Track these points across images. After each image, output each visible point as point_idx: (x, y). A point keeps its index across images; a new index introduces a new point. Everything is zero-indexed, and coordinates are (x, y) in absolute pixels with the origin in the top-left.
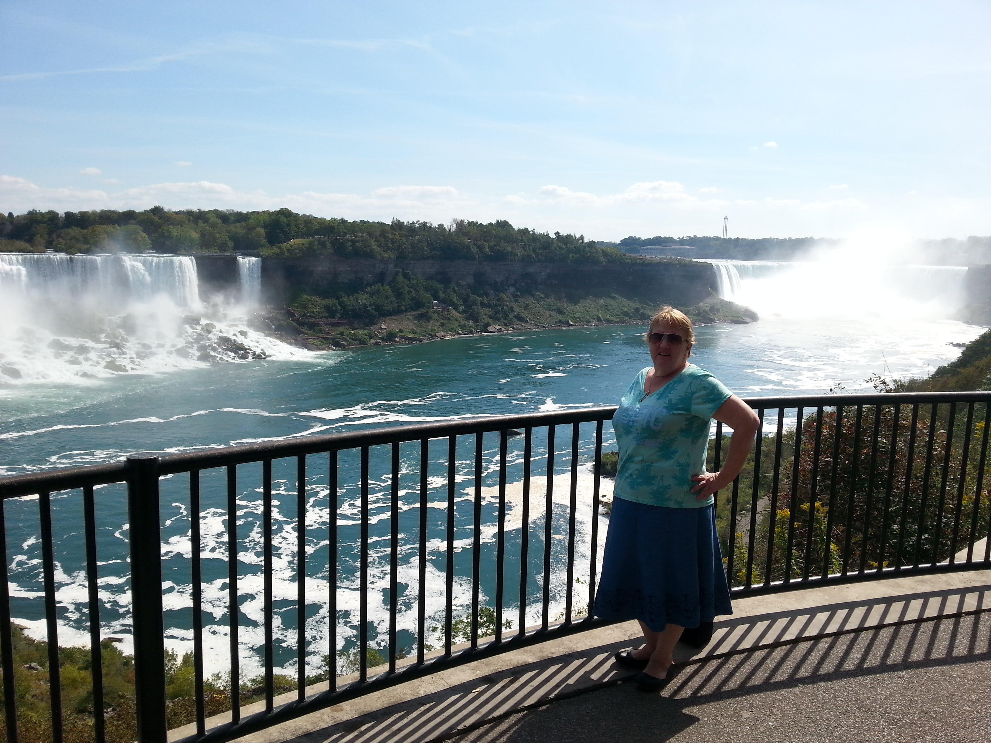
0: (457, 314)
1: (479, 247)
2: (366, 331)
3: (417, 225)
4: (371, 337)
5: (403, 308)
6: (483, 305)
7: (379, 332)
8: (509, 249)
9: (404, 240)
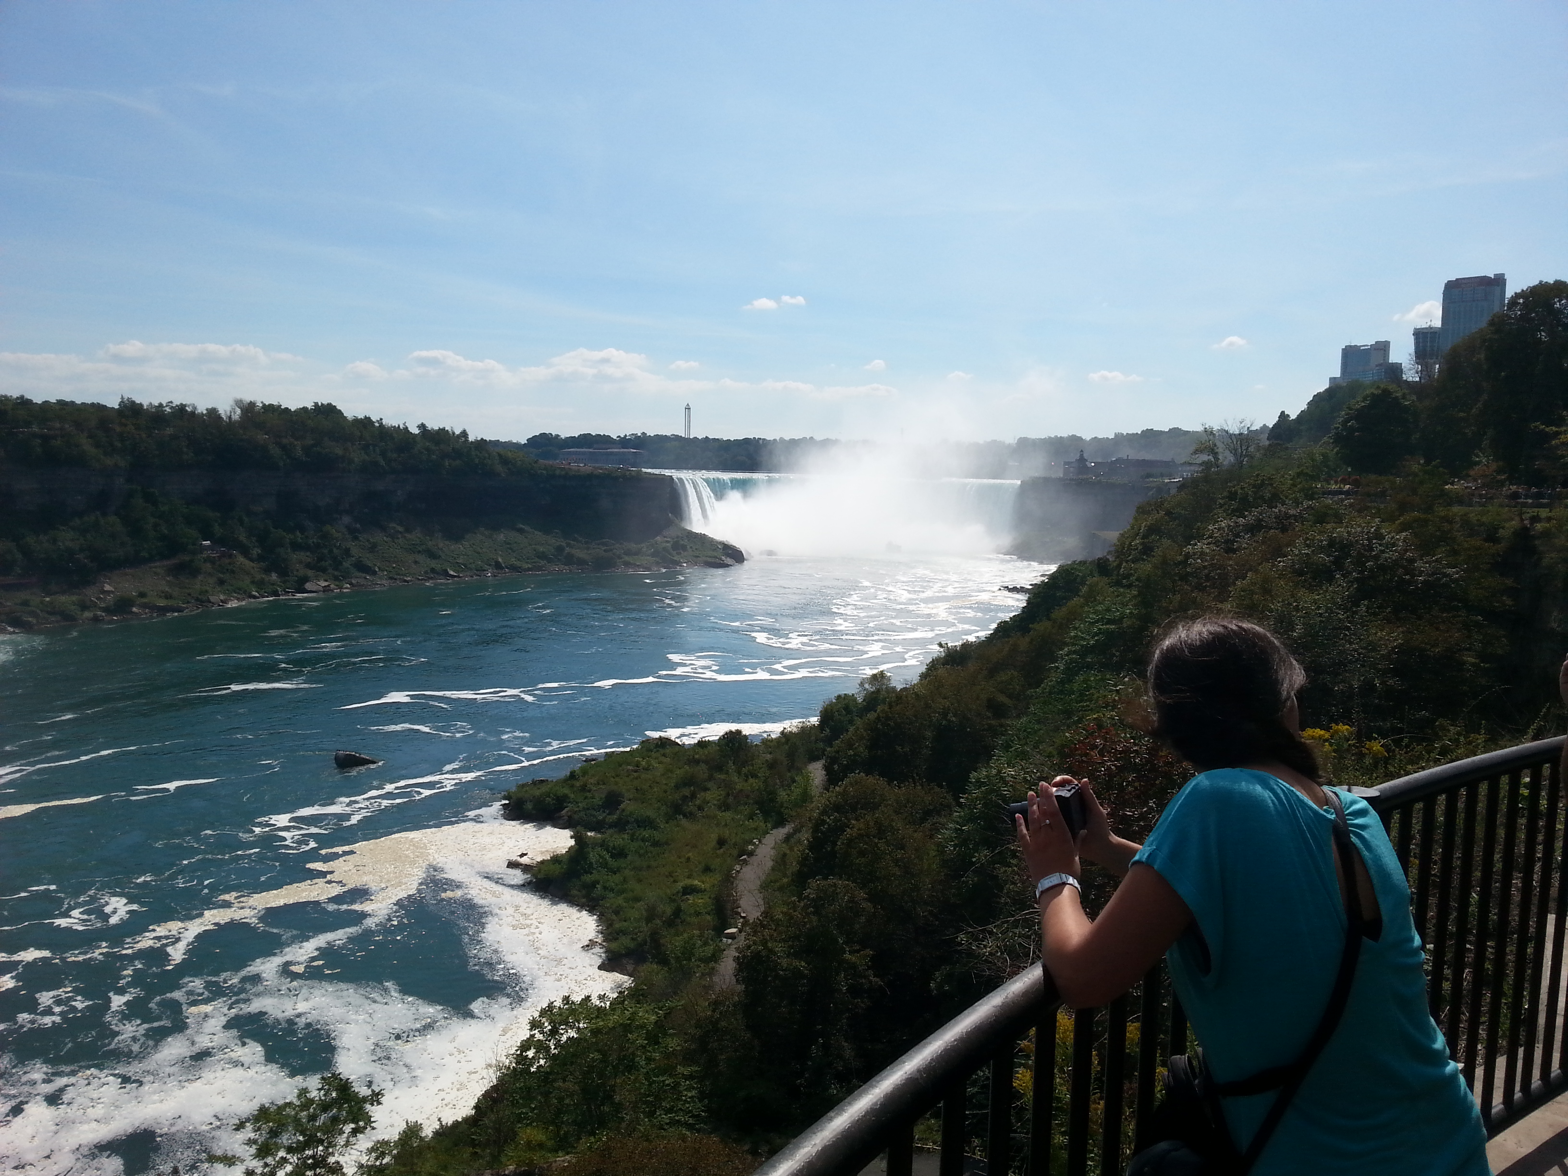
0: (247, 562)
1: (283, 448)
2: (74, 598)
3: (168, 409)
4: (84, 607)
5: (144, 554)
6: (296, 547)
7: (99, 598)
8: (339, 451)
9: (144, 436)
